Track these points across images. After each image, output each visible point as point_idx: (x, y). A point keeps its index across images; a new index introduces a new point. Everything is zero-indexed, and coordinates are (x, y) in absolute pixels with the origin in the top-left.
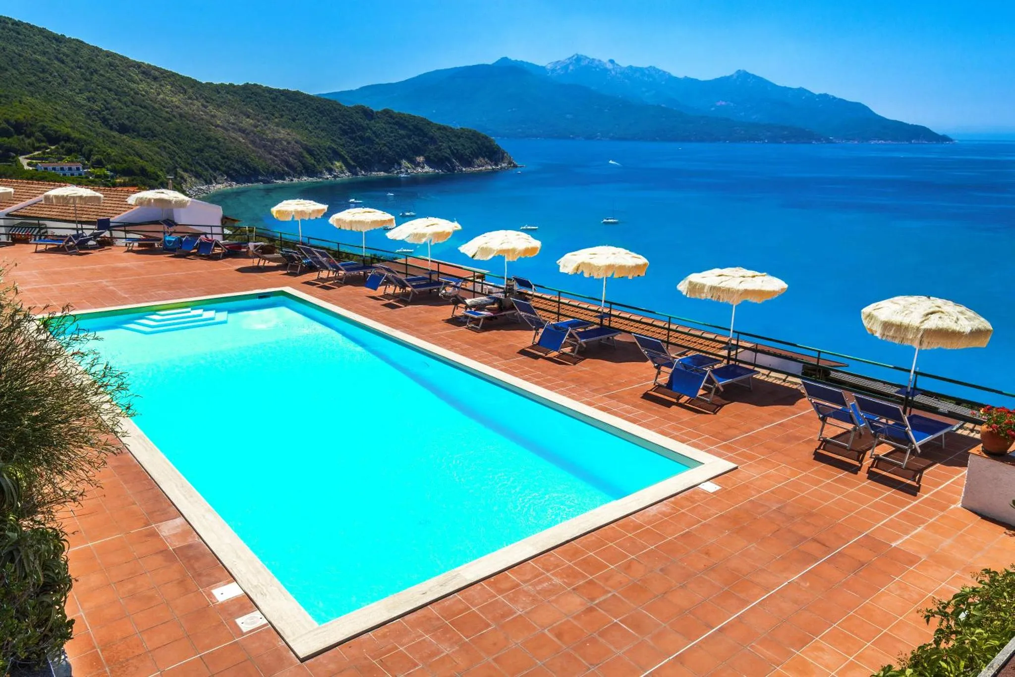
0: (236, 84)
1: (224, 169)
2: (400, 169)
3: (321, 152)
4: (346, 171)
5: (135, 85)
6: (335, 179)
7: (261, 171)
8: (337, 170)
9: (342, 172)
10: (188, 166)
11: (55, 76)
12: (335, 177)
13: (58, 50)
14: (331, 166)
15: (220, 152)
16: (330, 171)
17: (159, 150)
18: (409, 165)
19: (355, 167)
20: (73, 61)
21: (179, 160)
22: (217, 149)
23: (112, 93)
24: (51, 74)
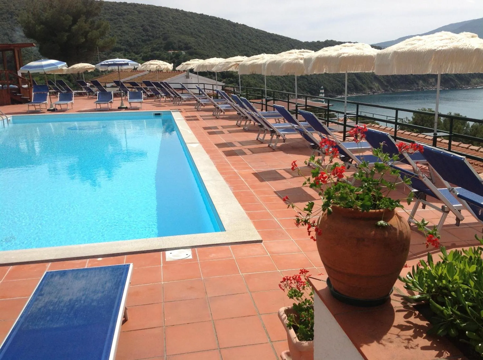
0: (321, 41)
1: (308, 90)
2: (418, 87)
3: (367, 78)
4: (381, 89)
5: (268, 46)
6: (374, 94)
7: (329, 90)
8: (375, 89)
9: (379, 90)
10: (289, 89)
11: (231, 44)
12: (374, 93)
13: (234, 31)
14: (372, 86)
15: (308, 80)
16: (371, 88)
17: (275, 80)
18: (424, 84)
19: (387, 86)
20: (240, 36)
21: (285, 86)
22: (306, 79)
23: (256, 51)
24: (229, 43)
